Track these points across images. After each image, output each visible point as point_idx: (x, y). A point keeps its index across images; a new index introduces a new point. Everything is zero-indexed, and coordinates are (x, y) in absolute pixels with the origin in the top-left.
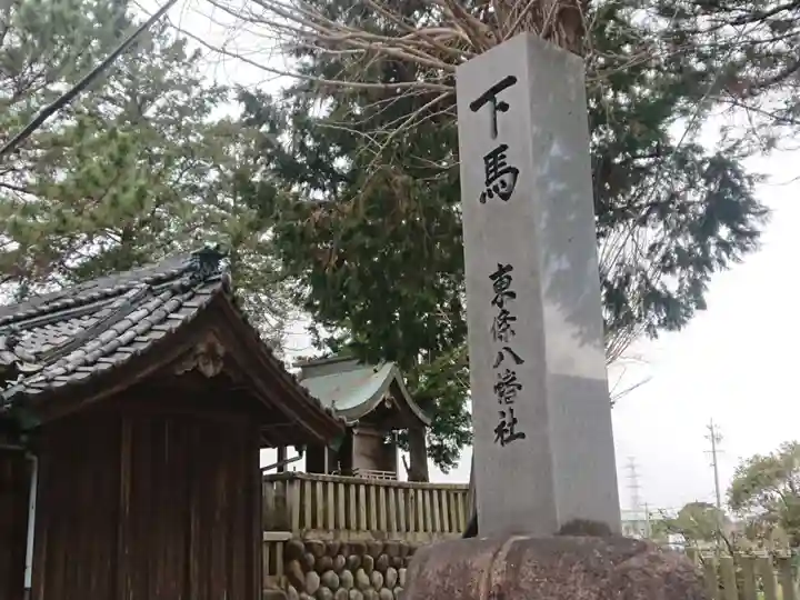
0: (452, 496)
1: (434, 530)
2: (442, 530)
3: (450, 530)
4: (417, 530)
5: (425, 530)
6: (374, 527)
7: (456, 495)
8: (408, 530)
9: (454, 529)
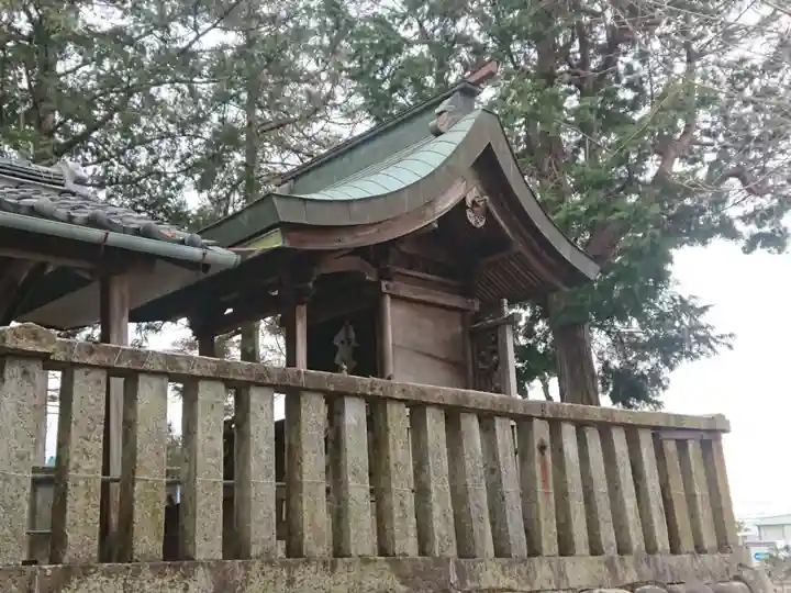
0: (670, 447)
1: (623, 549)
2: (651, 549)
3: (675, 549)
4: (566, 548)
5: (595, 549)
6: (407, 544)
7: (682, 445)
8: (534, 551)
9: (687, 543)
